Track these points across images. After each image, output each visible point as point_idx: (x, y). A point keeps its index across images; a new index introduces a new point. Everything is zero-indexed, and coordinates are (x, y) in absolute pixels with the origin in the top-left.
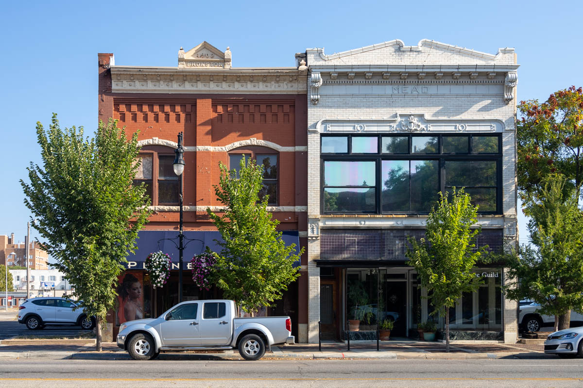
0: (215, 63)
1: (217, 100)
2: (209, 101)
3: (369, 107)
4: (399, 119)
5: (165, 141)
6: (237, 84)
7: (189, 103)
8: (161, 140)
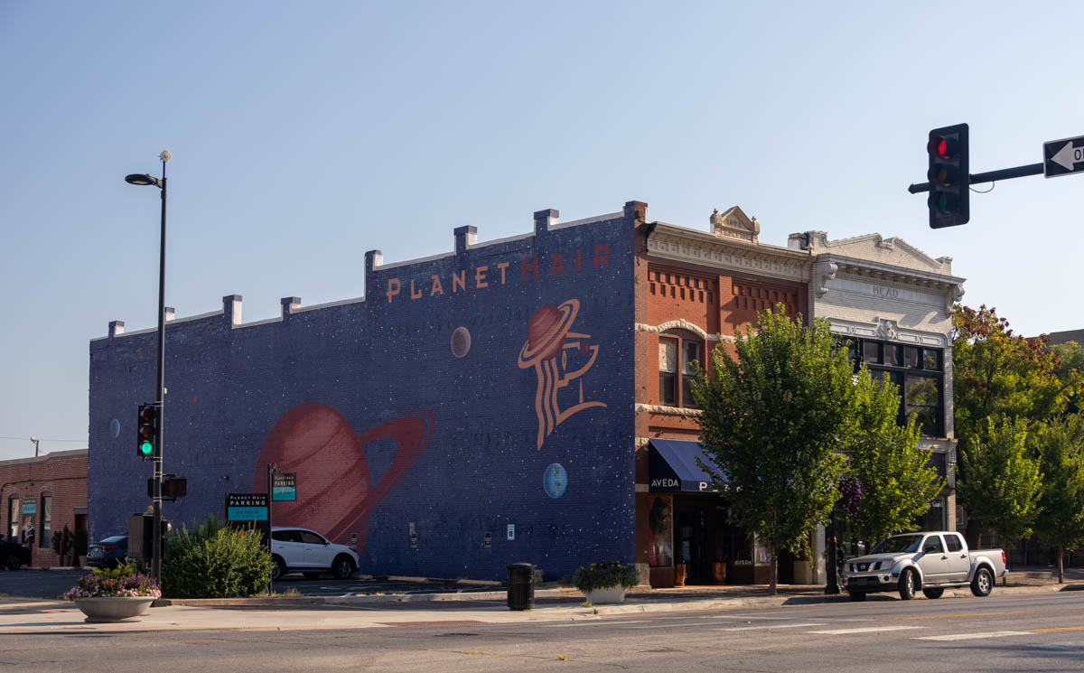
0: (744, 234)
1: (738, 279)
2: (730, 279)
3: (857, 307)
4: (879, 324)
5: (693, 325)
6: (754, 263)
7: (711, 279)
8: (687, 323)
